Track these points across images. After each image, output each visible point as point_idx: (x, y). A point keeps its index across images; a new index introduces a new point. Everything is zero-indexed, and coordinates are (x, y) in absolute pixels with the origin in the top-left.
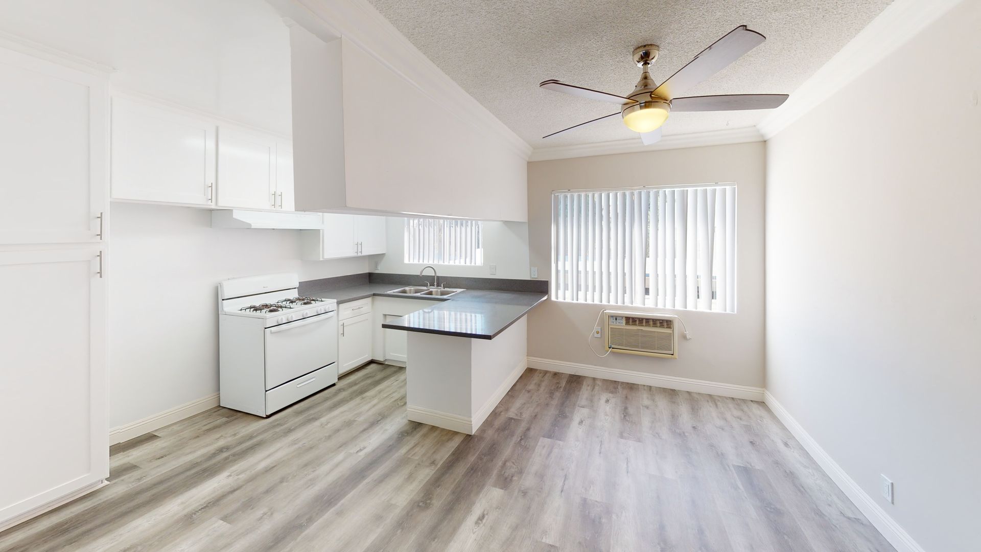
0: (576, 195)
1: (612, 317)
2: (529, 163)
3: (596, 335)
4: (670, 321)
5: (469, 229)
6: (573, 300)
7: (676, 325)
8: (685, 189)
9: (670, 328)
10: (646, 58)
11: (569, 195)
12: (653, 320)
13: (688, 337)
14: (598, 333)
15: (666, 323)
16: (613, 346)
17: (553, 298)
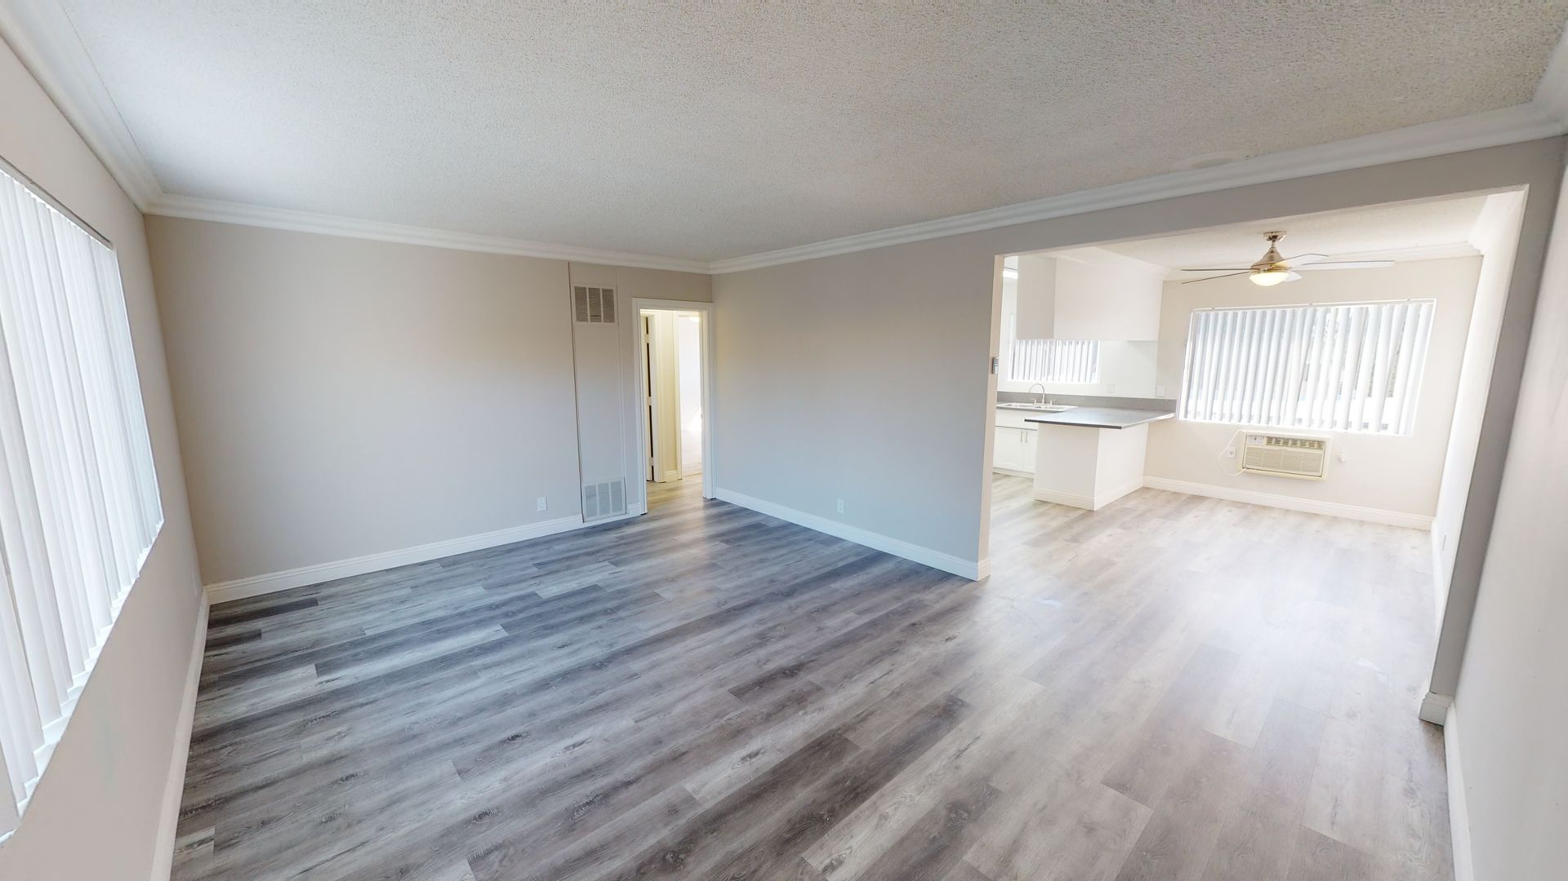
0: (1221, 314)
1: (1251, 436)
2: (1164, 282)
3: (1229, 456)
4: (1323, 442)
5: (1085, 347)
6: (1205, 418)
7: (1329, 448)
8: (1365, 306)
9: (1322, 449)
10: (1274, 238)
11: (1212, 314)
12: (1301, 440)
13: (1343, 460)
14: (1231, 453)
15: (1320, 444)
16: (1248, 466)
17: (1181, 417)
